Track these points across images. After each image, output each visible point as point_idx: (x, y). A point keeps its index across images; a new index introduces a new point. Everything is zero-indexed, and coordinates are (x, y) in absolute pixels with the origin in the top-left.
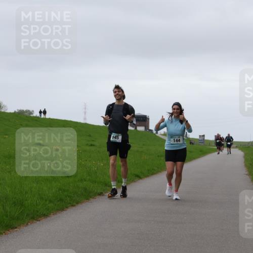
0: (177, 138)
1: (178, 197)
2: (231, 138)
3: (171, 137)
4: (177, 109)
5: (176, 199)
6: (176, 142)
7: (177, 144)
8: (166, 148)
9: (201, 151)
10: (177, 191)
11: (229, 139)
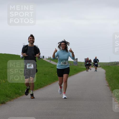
0: (64, 62)
1: (66, 97)
2: (98, 60)
3: (61, 61)
4: (64, 45)
5: (65, 98)
6: (64, 64)
7: (65, 65)
8: (57, 68)
9: (75, 70)
10: (65, 93)
11: (96, 61)
